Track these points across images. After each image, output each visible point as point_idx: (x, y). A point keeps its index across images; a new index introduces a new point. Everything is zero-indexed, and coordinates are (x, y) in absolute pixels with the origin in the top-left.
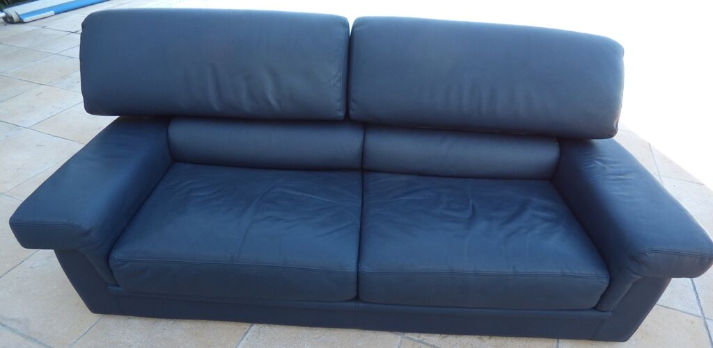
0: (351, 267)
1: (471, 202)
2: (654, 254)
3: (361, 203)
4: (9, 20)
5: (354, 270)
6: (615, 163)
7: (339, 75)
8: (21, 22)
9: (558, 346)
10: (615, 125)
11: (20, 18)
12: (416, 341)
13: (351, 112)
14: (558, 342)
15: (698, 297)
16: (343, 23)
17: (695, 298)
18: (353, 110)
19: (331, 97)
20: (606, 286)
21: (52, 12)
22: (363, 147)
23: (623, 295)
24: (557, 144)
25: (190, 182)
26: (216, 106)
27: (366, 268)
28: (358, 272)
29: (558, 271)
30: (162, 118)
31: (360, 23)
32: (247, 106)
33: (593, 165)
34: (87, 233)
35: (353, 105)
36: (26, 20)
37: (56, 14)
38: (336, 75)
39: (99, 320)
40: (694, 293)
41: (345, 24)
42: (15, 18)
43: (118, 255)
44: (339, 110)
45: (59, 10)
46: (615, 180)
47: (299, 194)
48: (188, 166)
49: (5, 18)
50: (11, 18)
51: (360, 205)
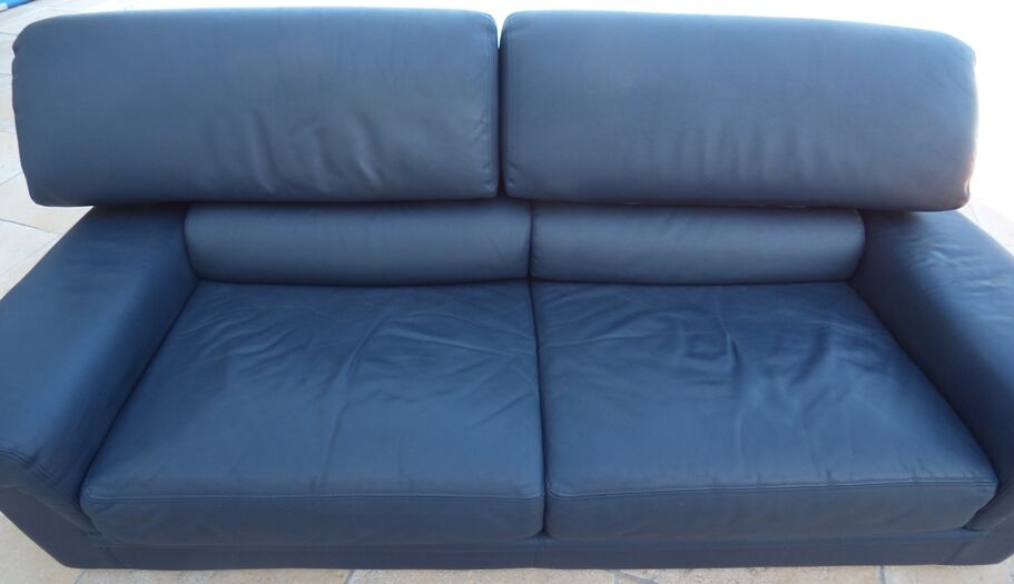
0: (534, 491)
1: (729, 337)
3: (534, 348)
5: (538, 495)
6: (966, 254)
7: (485, 120)
10: (966, 189)
13: (510, 185)
16: (487, 25)
18: (511, 180)
19: (474, 159)
20: (992, 496)
24: (859, 219)
25: (228, 323)
26: (268, 185)
27: (560, 489)
28: (546, 497)
29: (906, 476)
30: (174, 207)
31: (515, 24)
32: (324, 182)
33: (931, 261)
34: (32, 460)
35: (511, 172)
38: (481, 121)
39: (80, 577)
41: (490, 27)
43: (95, 491)
44: (488, 182)
46: (978, 290)
47: (426, 338)
48: (226, 289)
51: (532, 352)
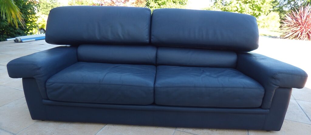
0: (151, 85)
1: (202, 69)
2: (280, 74)
3: (156, 72)
4: (16, 41)
8: (21, 42)
9: (248, 134)
11: (21, 41)
12: (182, 131)
13: (152, 40)
14: (248, 132)
15: (309, 119)
17: (308, 119)
20: (263, 93)
21: (34, 40)
22: (157, 54)
23: (272, 98)
26: (98, 37)
34: (39, 68)
35: (152, 37)
36: (23, 41)
37: (36, 40)
38: (146, 26)
39: (35, 123)
40: (307, 117)
42: (19, 40)
43: (51, 80)
44: (147, 39)
45: (37, 39)
47: (130, 67)
48: (84, 62)
49: (15, 40)
50: (18, 40)
